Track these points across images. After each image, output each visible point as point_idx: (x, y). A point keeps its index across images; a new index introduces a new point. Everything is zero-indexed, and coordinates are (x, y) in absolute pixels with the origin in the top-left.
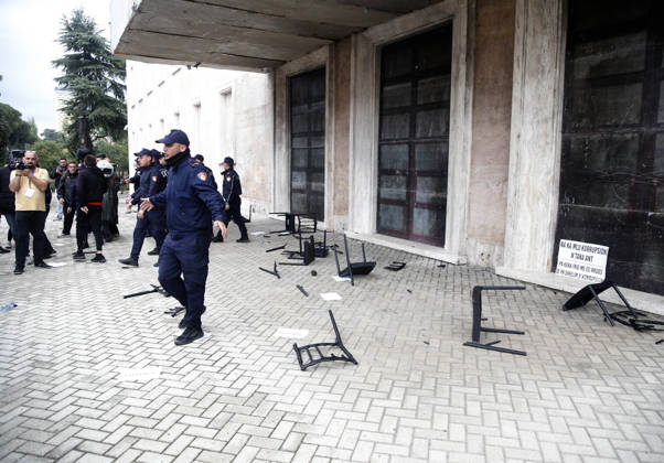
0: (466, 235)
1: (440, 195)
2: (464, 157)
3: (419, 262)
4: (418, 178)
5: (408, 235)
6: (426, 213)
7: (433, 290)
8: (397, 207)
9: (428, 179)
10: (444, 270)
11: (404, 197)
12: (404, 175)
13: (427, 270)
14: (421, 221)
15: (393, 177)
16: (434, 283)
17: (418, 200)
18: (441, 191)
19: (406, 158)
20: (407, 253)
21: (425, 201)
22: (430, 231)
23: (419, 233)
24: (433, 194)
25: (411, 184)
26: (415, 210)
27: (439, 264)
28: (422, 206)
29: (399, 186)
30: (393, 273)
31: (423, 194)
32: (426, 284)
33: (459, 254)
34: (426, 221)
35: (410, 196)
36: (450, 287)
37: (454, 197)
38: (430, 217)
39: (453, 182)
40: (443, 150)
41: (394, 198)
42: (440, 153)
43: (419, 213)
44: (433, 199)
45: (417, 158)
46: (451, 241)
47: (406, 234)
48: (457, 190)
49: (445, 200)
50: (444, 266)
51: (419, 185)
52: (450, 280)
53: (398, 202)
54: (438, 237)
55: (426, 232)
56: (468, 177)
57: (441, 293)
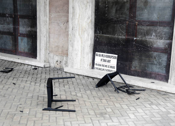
0: (48, 52)
1: (33, 29)
2: (45, 8)
3: (22, 67)
4: (20, 19)
5: (16, 52)
6: (25, 39)
7: (29, 82)
8: (7, 36)
9: (26, 20)
10: (36, 71)
11: (12, 30)
12: (11, 17)
13: (26, 71)
14: (23, 44)
15: (5, 18)
16: (30, 78)
17: (20, 32)
18: (34, 27)
19: (12, 7)
20: (15, 62)
21: (24, 33)
22: (29, 50)
23: (22, 51)
24: (29, 29)
25: (16, 23)
26: (19, 38)
27: (33, 67)
28: (23, 35)
29: (9, 24)
30: (5, 74)
31: (23, 29)
32: (25, 79)
33: (45, 62)
34: (26, 44)
35: (16, 30)
36: (38, 80)
37: (40, 30)
38: (28, 41)
39: (40, 23)
40: (34, 4)
41: (6, 30)
42: (32, 5)
43: (22, 40)
44: (30, 32)
45: (18, 7)
46: (40, 55)
47: (14, 51)
48: (42, 26)
49: (36, 32)
50: (36, 69)
51: (20, 23)
52: (39, 76)
53: (9, 33)
54: (33, 53)
55: (26, 50)
56: (48, 19)
57: (33, 83)
